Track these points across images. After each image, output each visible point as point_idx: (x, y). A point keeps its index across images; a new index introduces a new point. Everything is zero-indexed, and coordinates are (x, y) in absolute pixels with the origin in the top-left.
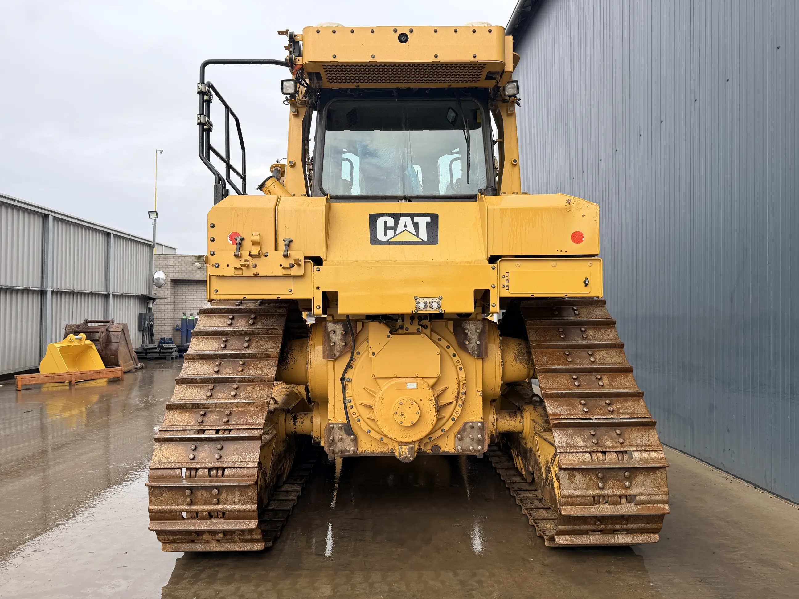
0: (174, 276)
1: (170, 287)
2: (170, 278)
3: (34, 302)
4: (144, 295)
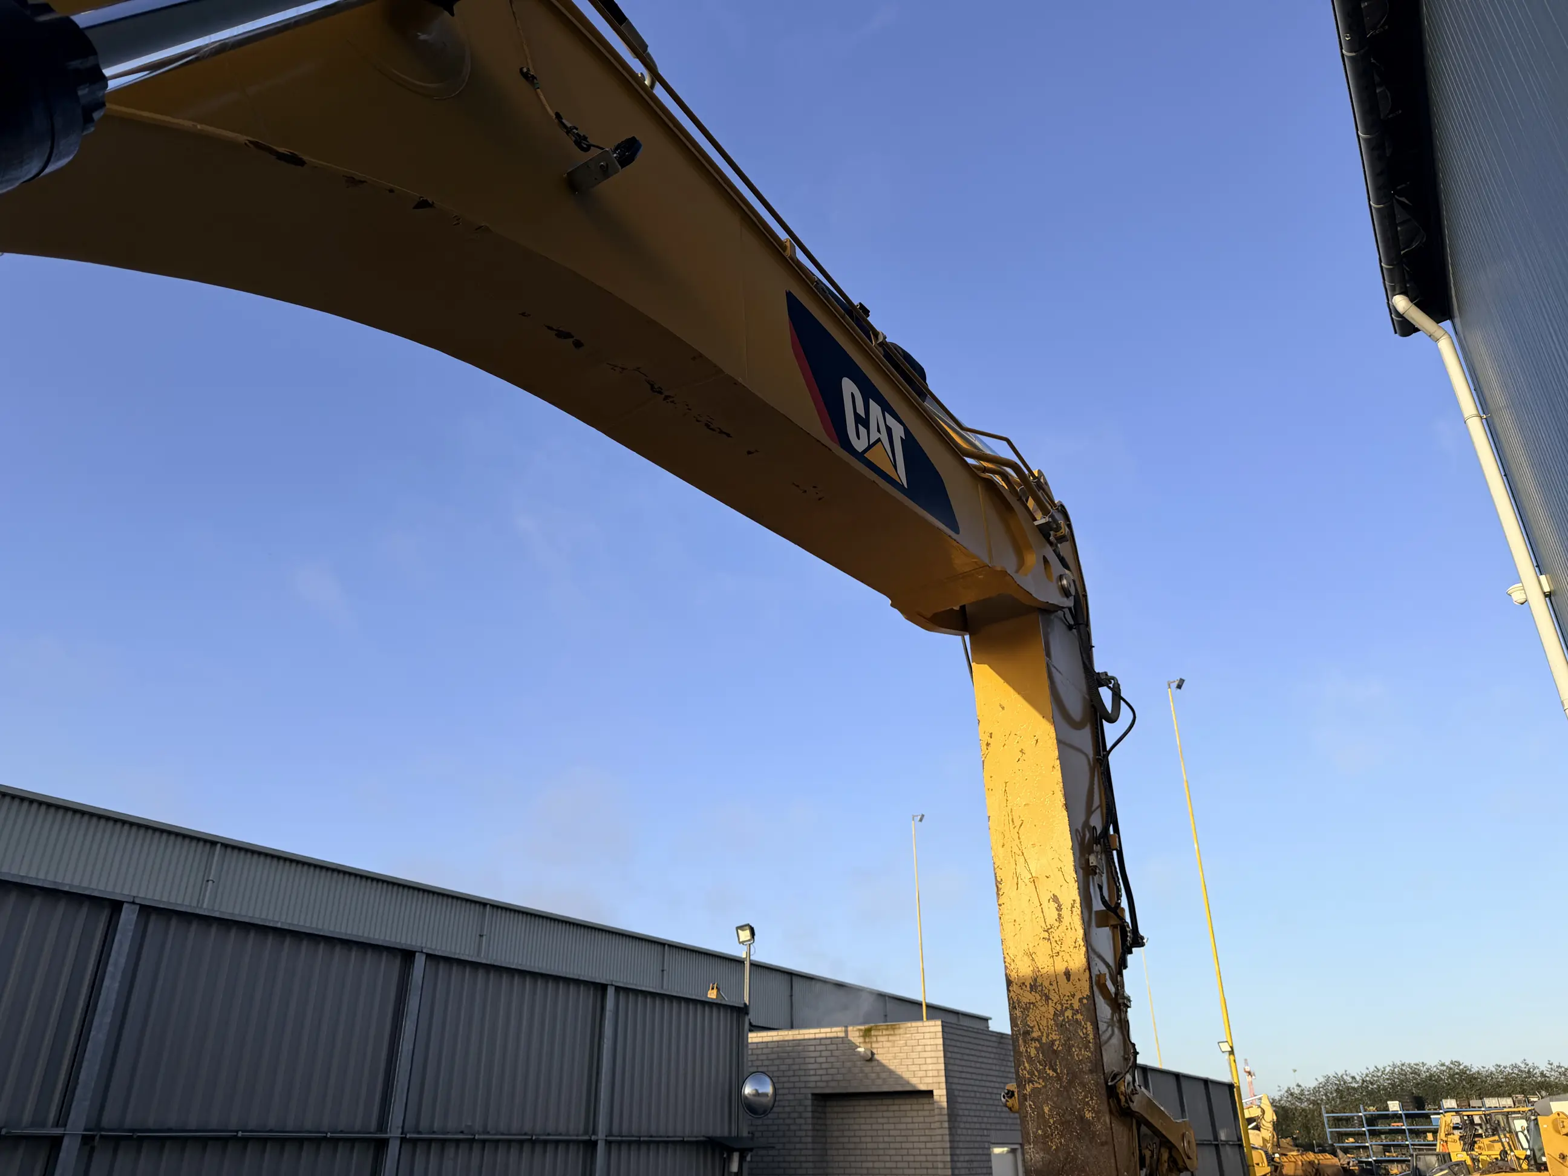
0: (819, 1084)
1: (810, 1115)
2: (810, 1091)
4: (708, 1137)
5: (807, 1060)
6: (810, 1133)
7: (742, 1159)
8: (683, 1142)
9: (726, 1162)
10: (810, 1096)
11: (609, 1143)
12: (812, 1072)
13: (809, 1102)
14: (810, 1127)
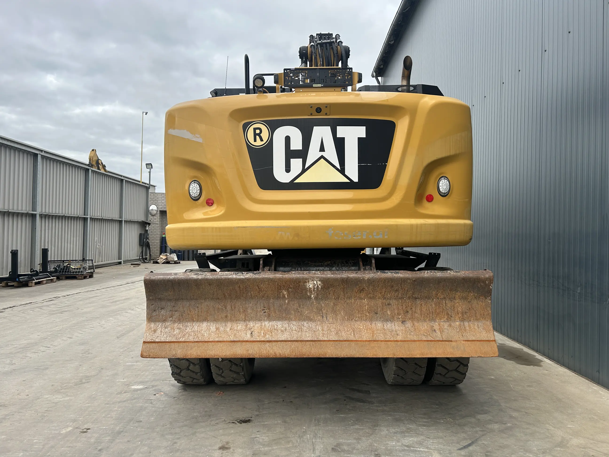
0: (162, 208)
1: (159, 216)
3: (80, 225)
4: (143, 221)
5: (158, 201)
6: (159, 221)
7: (149, 226)
8: (138, 222)
9: (145, 227)
10: (159, 211)
11: (125, 221)
12: (160, 205)
13: (159, 213)
14: (159, 219)
